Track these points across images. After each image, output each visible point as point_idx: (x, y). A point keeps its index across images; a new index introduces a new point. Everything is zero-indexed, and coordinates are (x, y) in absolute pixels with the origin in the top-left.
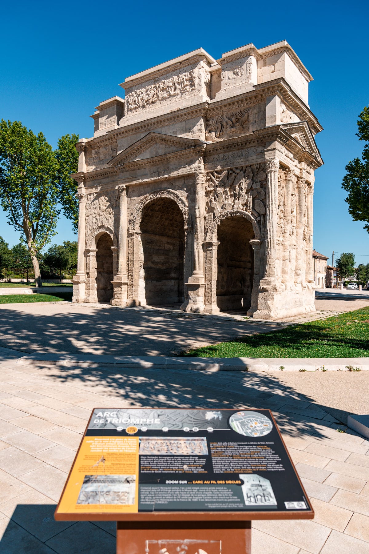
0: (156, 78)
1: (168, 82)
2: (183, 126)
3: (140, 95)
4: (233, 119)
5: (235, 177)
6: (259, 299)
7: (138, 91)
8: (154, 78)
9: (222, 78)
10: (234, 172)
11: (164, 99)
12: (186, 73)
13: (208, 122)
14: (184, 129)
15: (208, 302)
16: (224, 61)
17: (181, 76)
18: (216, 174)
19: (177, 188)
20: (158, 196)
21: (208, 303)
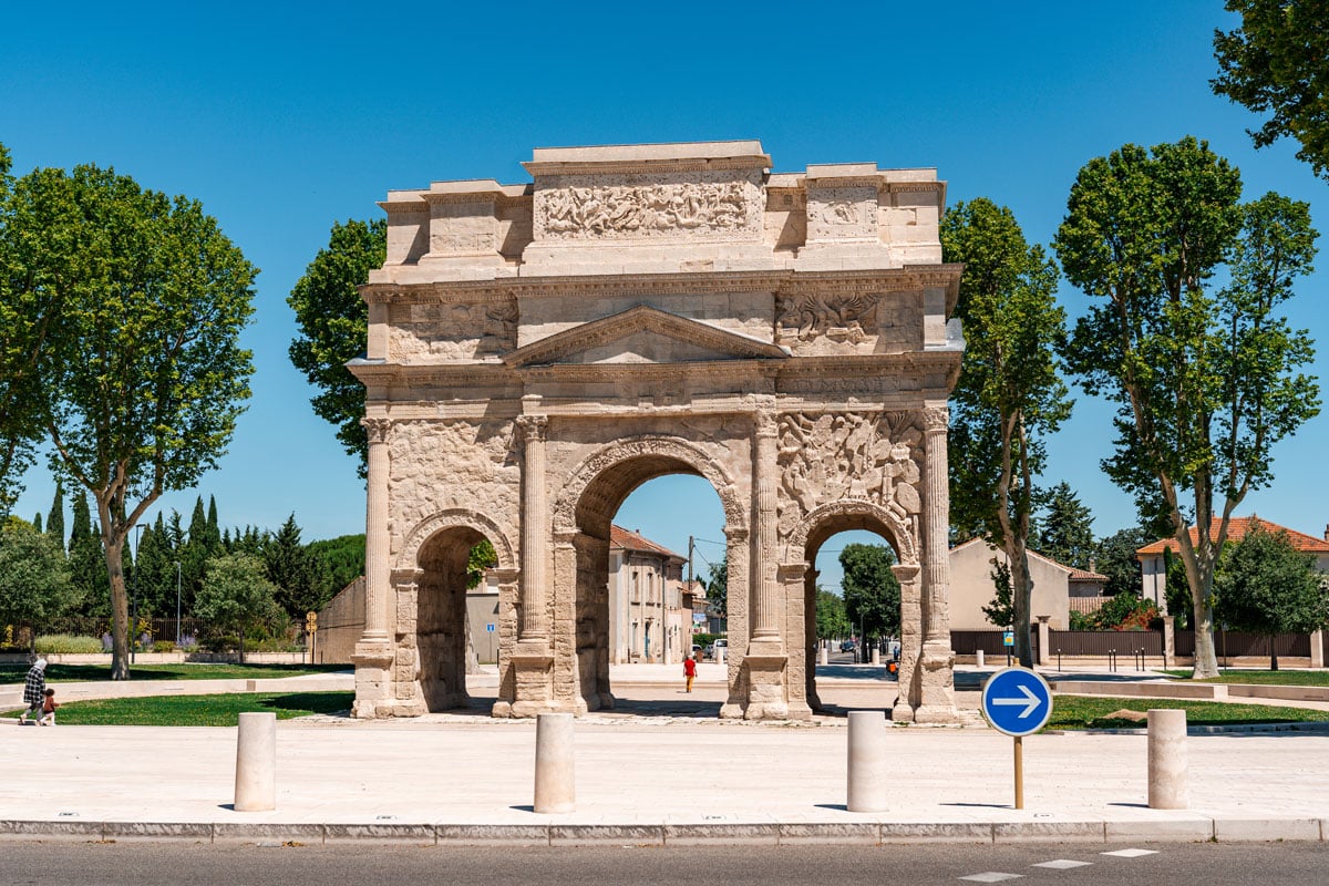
0: (634, 173)
1: (670, 191)
2: (720, 303)
3: (585, 201)
4: (843, 310)
5: (851, 430)
6: (923, 683)
7: (581, 192)
8: (632, 175)
9: (808, 215)
10: (848, 420)
11: (662, 228)
12: (722, 185)
13: (780, 305)
14: (726, 312)
15: (796, 696)
16: (813, 183)
17: (706, 186)
18: (802, 419)
19: (701, 436)
20: (647, 451)
21: (795, 699)
